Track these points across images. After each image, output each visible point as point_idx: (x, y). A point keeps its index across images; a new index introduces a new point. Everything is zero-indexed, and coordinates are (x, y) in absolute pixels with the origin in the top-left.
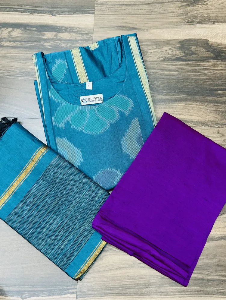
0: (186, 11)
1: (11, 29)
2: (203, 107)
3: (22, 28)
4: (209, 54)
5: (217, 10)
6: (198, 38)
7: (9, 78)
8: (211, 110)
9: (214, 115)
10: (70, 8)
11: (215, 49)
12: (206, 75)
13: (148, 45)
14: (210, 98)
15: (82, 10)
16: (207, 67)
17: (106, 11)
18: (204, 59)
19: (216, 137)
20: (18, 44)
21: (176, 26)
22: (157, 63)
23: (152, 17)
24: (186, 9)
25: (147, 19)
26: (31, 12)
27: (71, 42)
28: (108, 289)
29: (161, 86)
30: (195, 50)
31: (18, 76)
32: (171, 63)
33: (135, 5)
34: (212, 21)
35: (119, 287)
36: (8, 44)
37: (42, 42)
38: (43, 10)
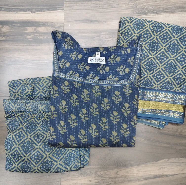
0: (135, 4)
13: (106, 35)
15: (54, 7)
17: (73, 7)
20: (7, 38)
31: (9, 64)
37: (25, 36)
38: (24, 9)
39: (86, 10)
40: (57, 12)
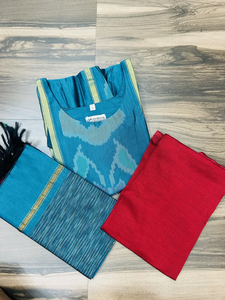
0: (177, 21)
1: (23, 42)
2: (193, 105)
3: (33, 41)
4: (197, 59)
5: (203, 20)
6: (187, 45)
7: (23, 85)
8: (200, 108)
9: (204, 112)
10: (75, 22)
11: (203, 54)
12: (195, 78)
13: (144, 52)
14: (200, 98)
15: (85, 23)
16: (197, 70)
17: (106, 23)
18: (193, 63)
19: (205, 132)
20: (30, 55)
21: (169, 35)
22: (152, 68)
23: (147, 28)
24: (177, 19)
25: (142, 29)
26: (41, 26)
27: (76, 51)
28: (116, 265)
29: (156, 88)
30: (185, 56)
31: (31, 84)
32: (165, 68)
33: (132, 17)
34: (200, 29)
35: (125, 263)
36: (22, 55)
37: (51, 53)
38: (51, 25)
39: (120, 27)
40: (88, 28)
